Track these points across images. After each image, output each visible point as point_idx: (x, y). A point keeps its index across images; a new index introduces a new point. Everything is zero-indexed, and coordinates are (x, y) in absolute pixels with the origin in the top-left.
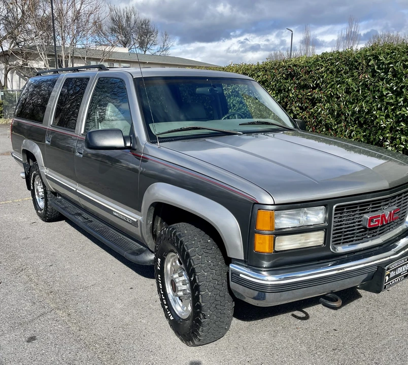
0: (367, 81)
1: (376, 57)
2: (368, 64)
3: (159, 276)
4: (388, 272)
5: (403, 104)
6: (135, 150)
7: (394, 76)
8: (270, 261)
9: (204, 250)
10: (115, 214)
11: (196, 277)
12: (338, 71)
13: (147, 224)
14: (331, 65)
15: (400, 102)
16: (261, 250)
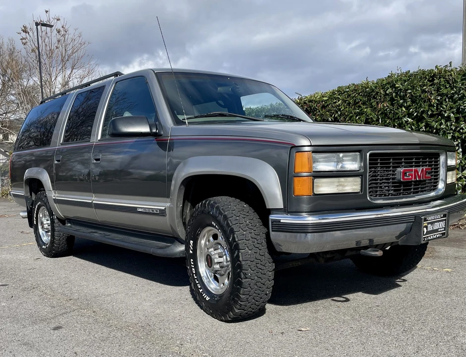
0: (386, 110)
1: (393, 86)
2: (386, 93)
3: (192, 260)
4: (425, 224)
5: (425, 130)
6: (161, 135)
7: (413, 102)
8: (310, 205)
9: (241, 212)
10: (140, 210)
11: (235, 236)
12: (355, 103)
13: (177, 207)
14: (348, 97)
15: (422, 128)
16: (300, 194)
